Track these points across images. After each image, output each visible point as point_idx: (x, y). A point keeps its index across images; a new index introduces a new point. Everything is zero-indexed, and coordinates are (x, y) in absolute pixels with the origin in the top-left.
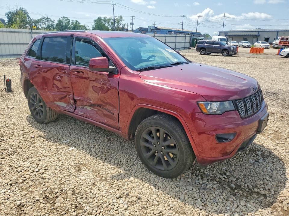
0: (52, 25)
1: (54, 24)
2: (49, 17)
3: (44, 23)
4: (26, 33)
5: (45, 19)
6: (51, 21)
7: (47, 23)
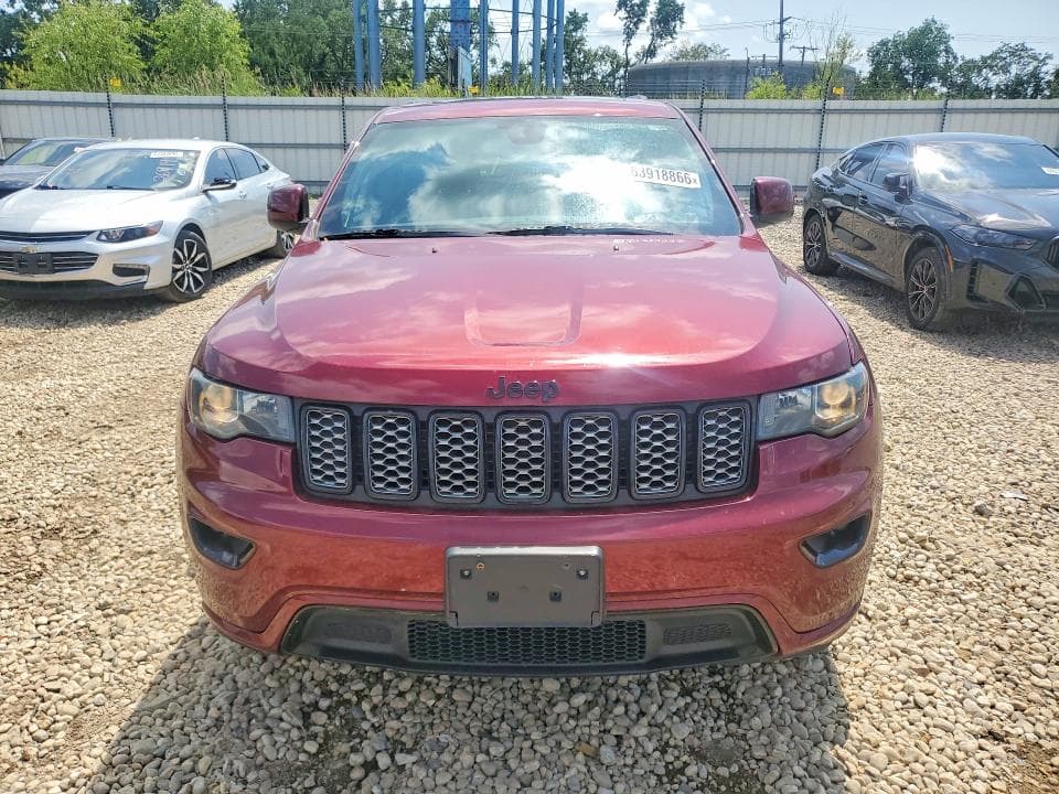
0: (1035, 75)
1: (1044, 69)
2: (1028, 45)
3: (1005, 69)
4: (803, 111)
5: (1013, 54)
6: (1035, 58)
7: (1014, 69)
